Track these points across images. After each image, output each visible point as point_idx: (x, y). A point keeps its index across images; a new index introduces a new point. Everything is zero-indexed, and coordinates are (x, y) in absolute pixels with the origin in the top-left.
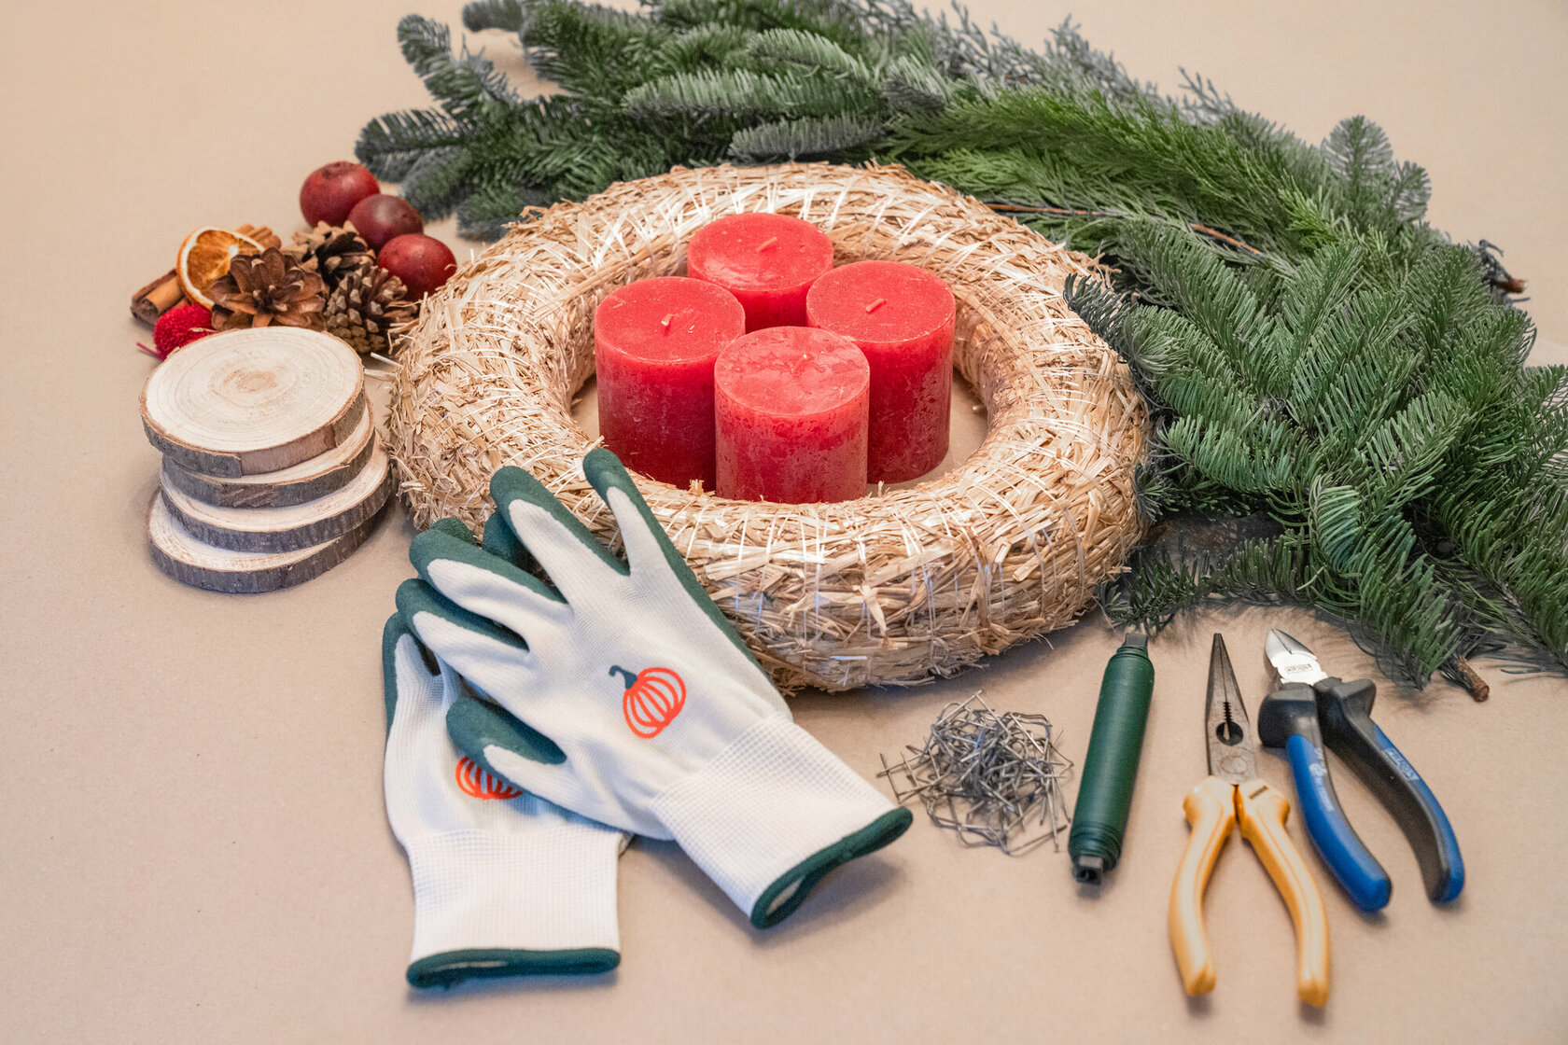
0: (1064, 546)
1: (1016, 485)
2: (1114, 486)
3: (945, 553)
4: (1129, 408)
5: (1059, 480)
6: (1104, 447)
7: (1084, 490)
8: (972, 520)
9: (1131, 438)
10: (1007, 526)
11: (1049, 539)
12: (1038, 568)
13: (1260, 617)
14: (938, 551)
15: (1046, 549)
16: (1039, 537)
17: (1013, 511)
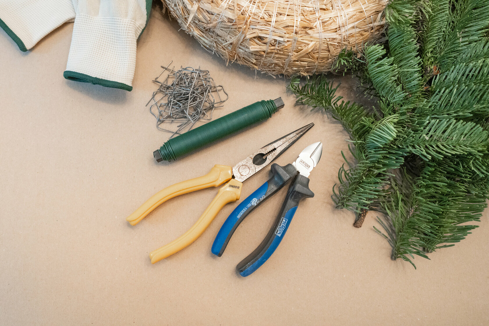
0: (282, 52)
1: (288, 15)
2: (328, 47)
3: (231, 17)
4: (376, 24)
5: (305, 28)
6: (343, 30)
7: (312, 39)
8: (255, 15)
9: (362, 35)
10: (264, 28)
11: (277, 45)
12: (264, 52)
13: (337, 130)
14: (230, 15)
15: (273, 48)
16: (273, 41)
17: (273, 24)
